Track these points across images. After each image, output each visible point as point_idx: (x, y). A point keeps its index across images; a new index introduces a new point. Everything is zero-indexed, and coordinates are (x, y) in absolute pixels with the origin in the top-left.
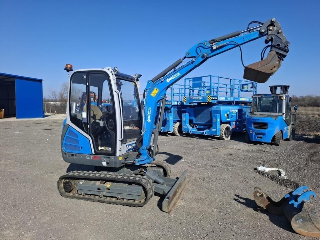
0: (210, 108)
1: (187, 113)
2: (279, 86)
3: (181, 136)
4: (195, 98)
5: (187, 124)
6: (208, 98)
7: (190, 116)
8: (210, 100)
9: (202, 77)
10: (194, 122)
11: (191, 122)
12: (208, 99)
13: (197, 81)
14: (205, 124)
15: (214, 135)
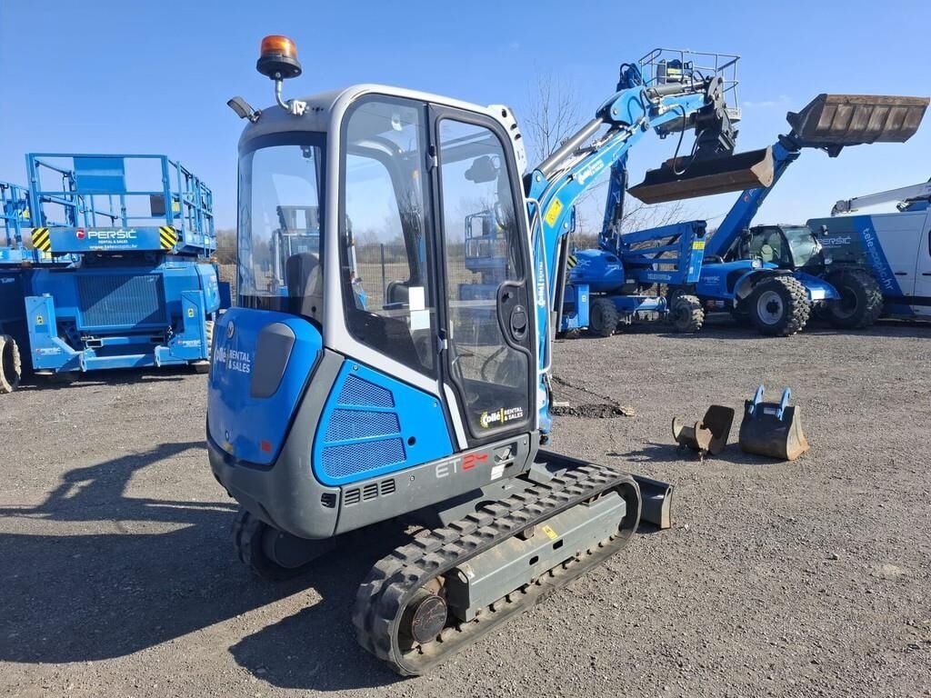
0: (153, 272)
1: (48, 295)
2: (300, 208)
3: (15, 390)
4: (98, 234)
5: (54, 336)
6: (164, 234)
7: (57, 304)
8: (174, 243)
9: (122, 157)
10: (80, 326)
11: (66, 328)
12: (162, 240)
13: (104, 168)
14: (134, 328)
15: (191, 361)
